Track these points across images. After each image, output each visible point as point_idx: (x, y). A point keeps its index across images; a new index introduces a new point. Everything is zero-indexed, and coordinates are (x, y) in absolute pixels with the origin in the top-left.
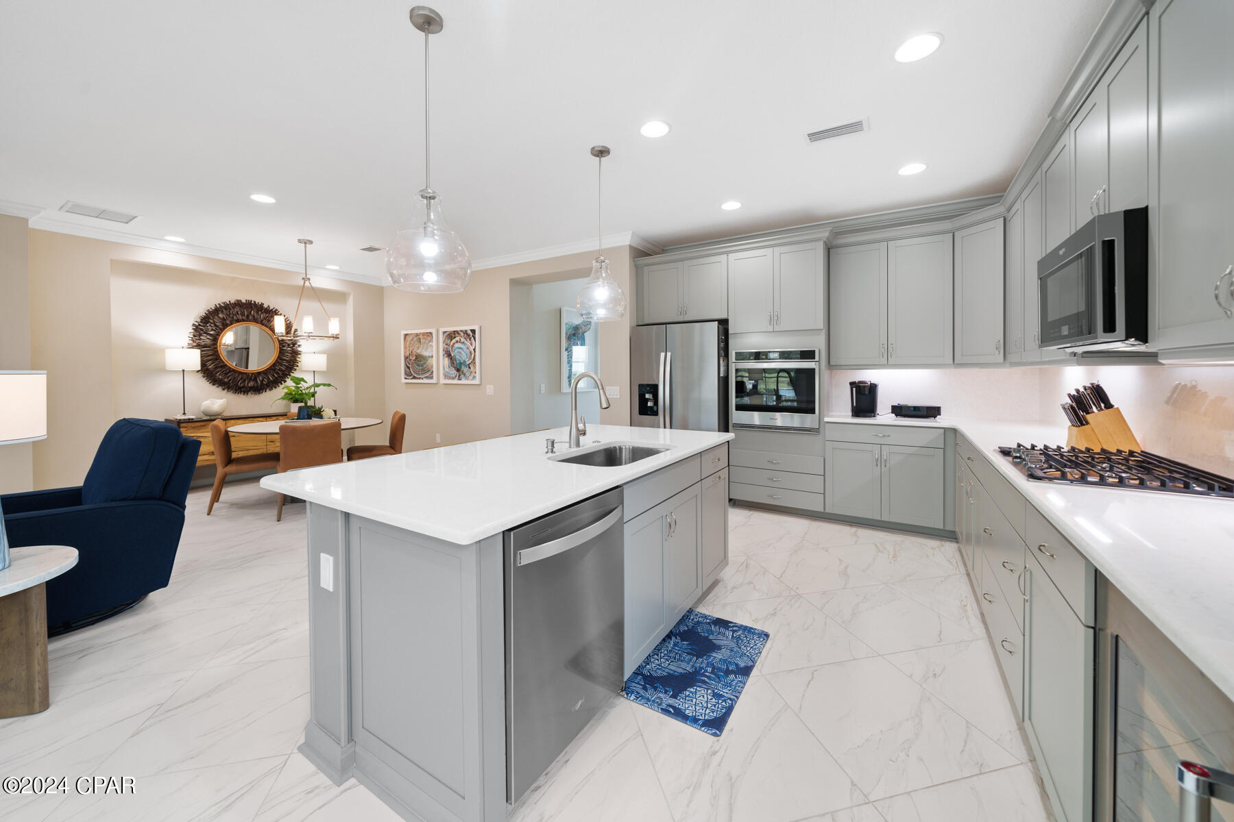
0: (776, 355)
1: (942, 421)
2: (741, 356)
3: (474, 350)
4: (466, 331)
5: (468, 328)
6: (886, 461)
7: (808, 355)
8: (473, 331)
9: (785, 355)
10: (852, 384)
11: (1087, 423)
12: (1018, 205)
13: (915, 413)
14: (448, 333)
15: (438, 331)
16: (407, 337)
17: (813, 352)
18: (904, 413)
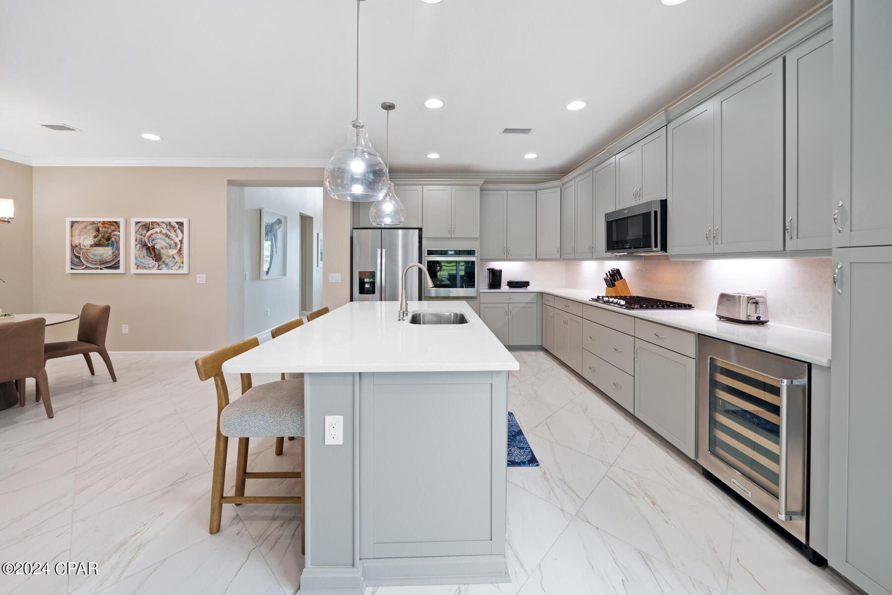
0: (453, 252)
1: (530, 288)
2: (430, 253)
3: (181, 241)
4: (170, 223)
5: (173, 220)
6: (511, 313)
7: (471, 253)
8: (181, 224)
9: (458, 253)
10: (489, 269)
11: (615, 286)
12: (572, 183)
13: (518, 285)
14: (143, 224)
15: (127, 222)
16: (75, 225)
17: (474, 251)
18: (514, 285)
